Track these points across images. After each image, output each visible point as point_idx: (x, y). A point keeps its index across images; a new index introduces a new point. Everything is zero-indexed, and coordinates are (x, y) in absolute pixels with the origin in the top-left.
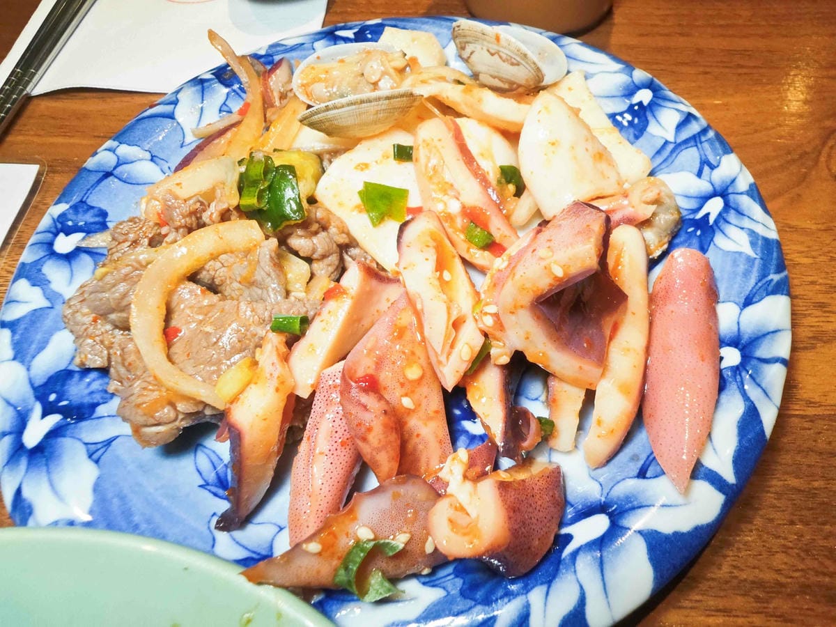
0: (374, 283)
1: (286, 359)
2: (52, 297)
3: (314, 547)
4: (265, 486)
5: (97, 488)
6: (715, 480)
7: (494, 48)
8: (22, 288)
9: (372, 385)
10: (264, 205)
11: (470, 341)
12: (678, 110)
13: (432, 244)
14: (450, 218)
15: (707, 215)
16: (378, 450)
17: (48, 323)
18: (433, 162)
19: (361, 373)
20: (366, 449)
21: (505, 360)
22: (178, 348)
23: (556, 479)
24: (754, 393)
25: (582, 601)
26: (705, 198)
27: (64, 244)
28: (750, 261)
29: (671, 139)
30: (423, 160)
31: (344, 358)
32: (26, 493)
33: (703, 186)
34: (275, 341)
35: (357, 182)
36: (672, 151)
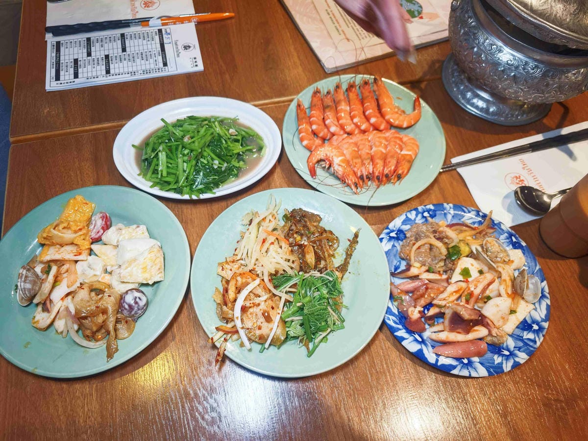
0: (446, 280)
1: (425, 272)
2: (415, 219)
3: (399, 291)
4: (401, 277)
5: (389, 250)
6: (437, 361)
7: (522, 282)
8: (414, 213)
9: (427, 289)
10: (451, 253)
11: (443, 303)
12: (535, 337)
13: (460, 288)
14: (469, 289)
15: (503, 352)
16: (417, 294)
17: (410, 223)
18: (481, 280)
19: (428, 286)
20: (416, 292)
21: (442, 311)
22: (417, 251)
23: (424, 330)
24: (459, 367)
25: (407, 339)
26: (508, 350)
27: (426, 214)
28: (494, 363)
29: (524, 338)
30: (480, 277)
31: (430, 282)
32: (383, 240)
33: (512, 349)
34: (427, 268)
35: (468, 265)
36: (520, 339)
